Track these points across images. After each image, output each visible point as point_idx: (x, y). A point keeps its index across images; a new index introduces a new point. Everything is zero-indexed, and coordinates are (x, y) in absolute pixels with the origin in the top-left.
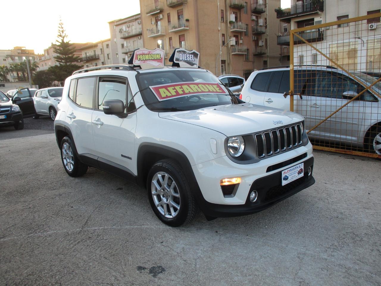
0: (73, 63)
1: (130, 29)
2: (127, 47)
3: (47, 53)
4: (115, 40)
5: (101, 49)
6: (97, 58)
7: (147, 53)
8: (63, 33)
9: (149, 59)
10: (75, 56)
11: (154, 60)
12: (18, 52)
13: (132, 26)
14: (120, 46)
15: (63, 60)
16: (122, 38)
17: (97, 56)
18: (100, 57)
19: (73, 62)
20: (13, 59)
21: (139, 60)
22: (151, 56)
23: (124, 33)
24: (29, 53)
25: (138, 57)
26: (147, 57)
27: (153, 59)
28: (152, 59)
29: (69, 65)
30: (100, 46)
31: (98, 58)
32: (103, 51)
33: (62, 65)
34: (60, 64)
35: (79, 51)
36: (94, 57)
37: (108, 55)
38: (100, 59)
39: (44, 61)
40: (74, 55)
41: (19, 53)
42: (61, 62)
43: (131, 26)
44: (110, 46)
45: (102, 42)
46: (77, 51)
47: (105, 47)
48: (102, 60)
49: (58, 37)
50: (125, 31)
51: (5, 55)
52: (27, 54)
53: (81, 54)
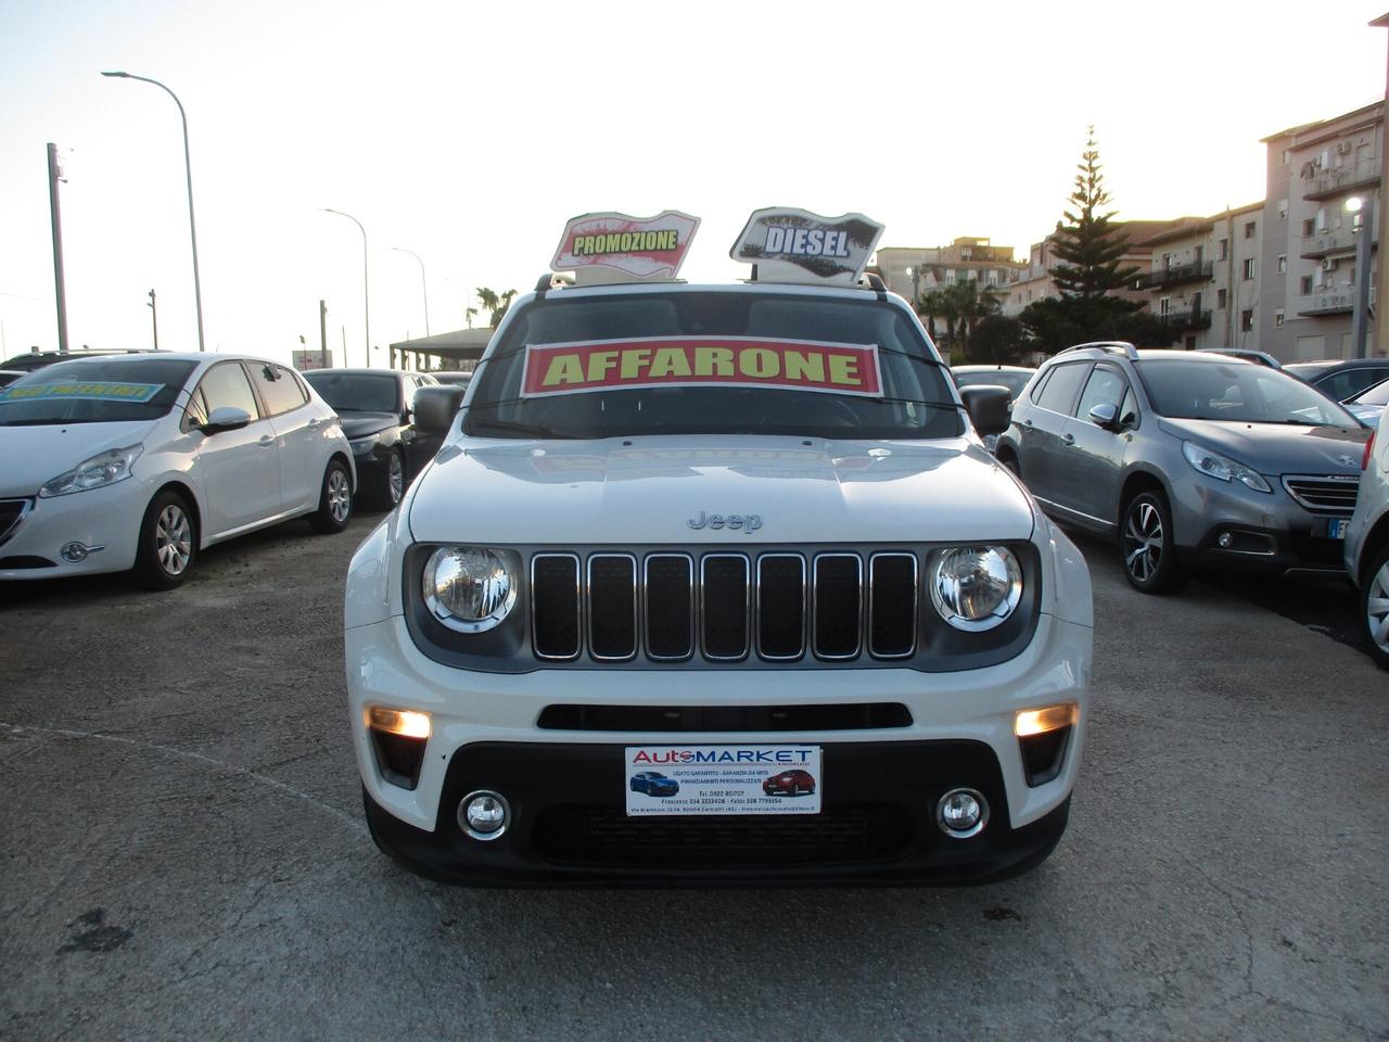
0: (1109, 293)
1: (1350, 160)
2: (1327, 230)
3: (1039, 256)
4: (1283, 206)
5: (1225, 242)
6: (1203, 273)
7: (616, 227)
8: (1092, 186)
9: (620, 251)
10: (1121, 267)
11: (642, 253)
12: (964, 253)
13: (1359, 148)
14: (1297, 228)
15: (1079, 281)
16: (1309, 198)
17: (1205, 269)
18: (1214, 273)
19: (1112, 287)
20: (938, 277)
21: (576, 252)
22: (633, 239)
23: (1324, 178)
24: (995, 256)
25: (577, 243)
26: (613, 243)
27: (634, 251)
28: (635, 247)
29: (1094, 298)
30: (1221, 232)
31: (1207, 273)
32: (1232, 250)
33: (1071, 298)
34: (1065, 295)
35: (1141, 250)
36: (1194, 273)
37: (1247, 262)
38: (1214, 278)
39: (1026, 283)
40: (1119, 261)
41: (964, 258)
42: (1071, 287)
43: (1353, 150)
44: (1259, 228)
45: (1231, 216)
46: (1132, 249)
47: (1240, 230)
48: (1221, 280)
49: (1074, 203)
50: (1327, 171)
51: (919, 263)
52: (990, 260)
53: (1150, 261)
